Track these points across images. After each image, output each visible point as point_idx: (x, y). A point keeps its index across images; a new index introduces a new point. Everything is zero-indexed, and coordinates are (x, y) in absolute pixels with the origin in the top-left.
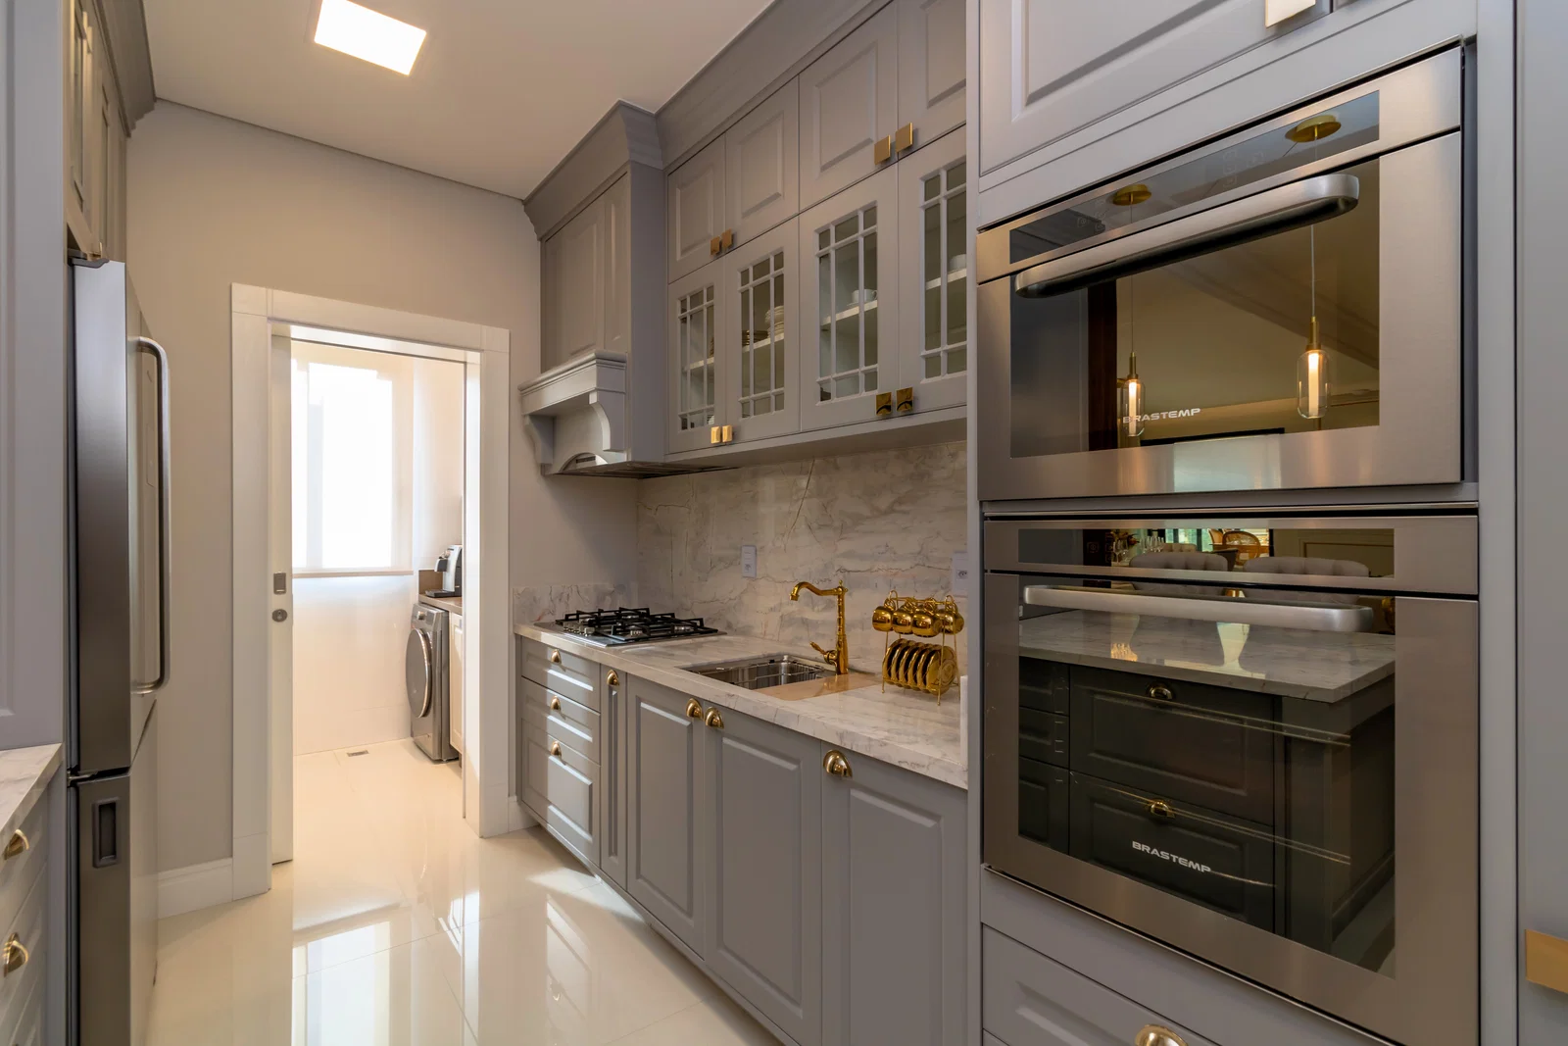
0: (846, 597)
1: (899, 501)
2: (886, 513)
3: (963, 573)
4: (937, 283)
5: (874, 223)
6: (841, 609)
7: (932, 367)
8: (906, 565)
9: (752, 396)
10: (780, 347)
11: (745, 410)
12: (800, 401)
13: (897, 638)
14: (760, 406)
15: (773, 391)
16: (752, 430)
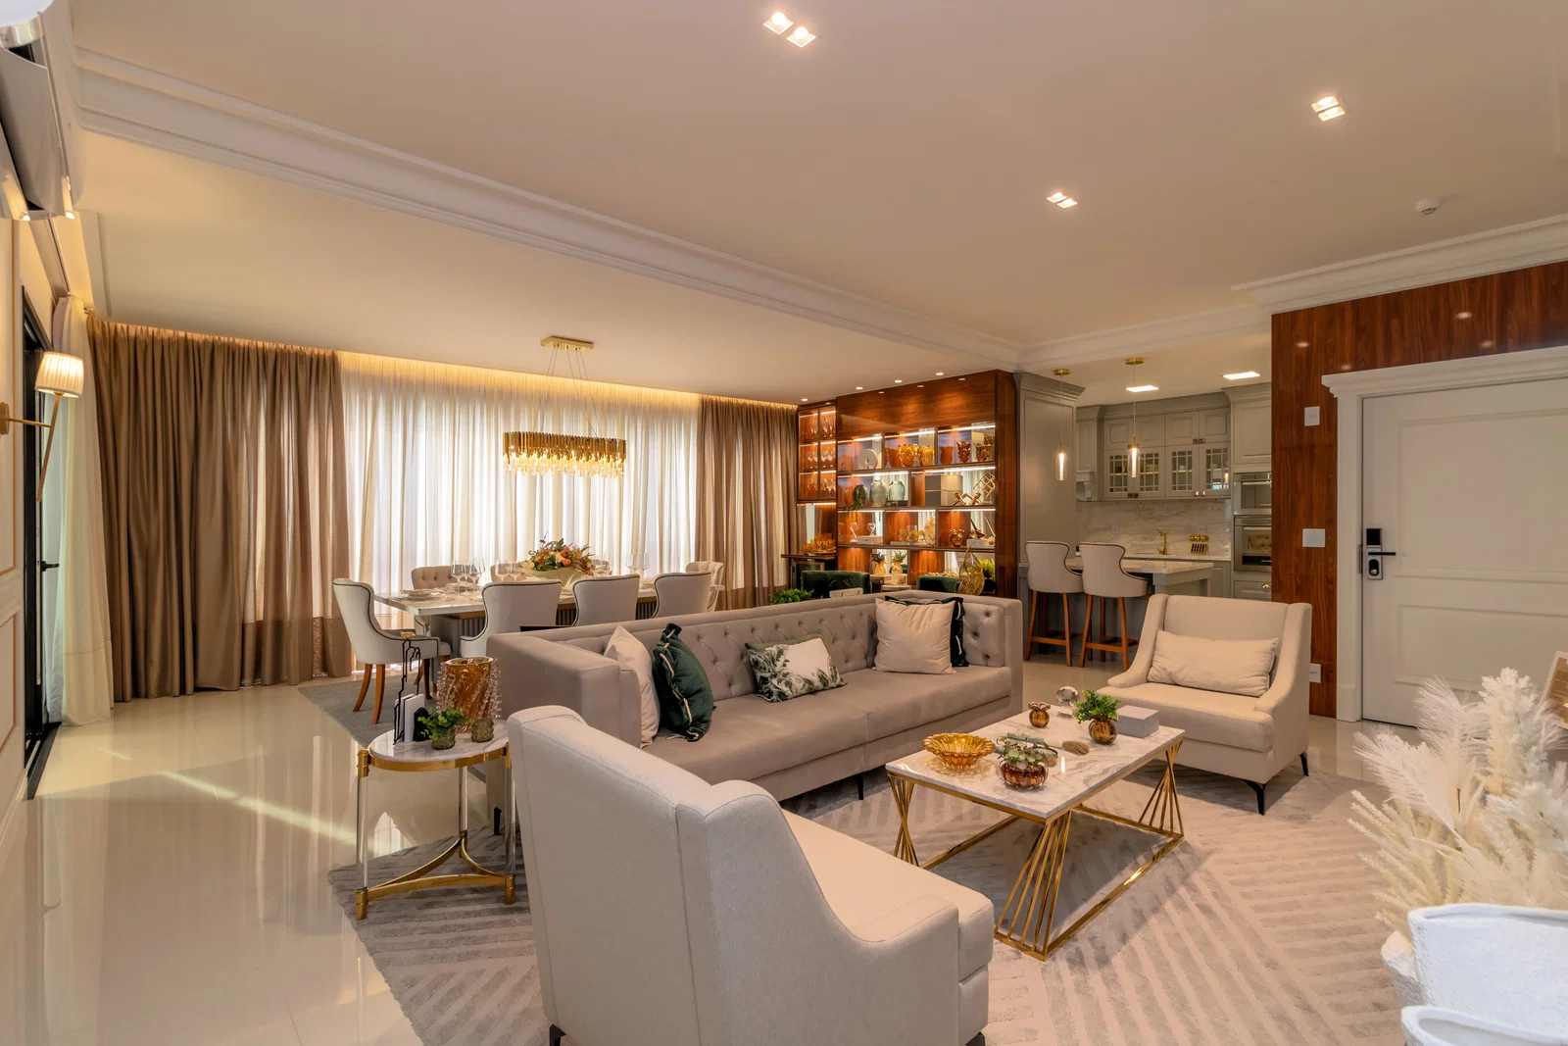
0: (1167, 536)
1: (1180, 512)
3: (1203, 529)
4: (1209, 470)
5: (1191, 454)
6: (1165, 539)
8: (1183, 528)
9: (1145, 486)
10: (1157, 475)
11: (1142, 489)
12: (1165, 489)
13: (1195, 543)
14: (1148, 489)
15: (1154, 486)
16: (1145, 495)
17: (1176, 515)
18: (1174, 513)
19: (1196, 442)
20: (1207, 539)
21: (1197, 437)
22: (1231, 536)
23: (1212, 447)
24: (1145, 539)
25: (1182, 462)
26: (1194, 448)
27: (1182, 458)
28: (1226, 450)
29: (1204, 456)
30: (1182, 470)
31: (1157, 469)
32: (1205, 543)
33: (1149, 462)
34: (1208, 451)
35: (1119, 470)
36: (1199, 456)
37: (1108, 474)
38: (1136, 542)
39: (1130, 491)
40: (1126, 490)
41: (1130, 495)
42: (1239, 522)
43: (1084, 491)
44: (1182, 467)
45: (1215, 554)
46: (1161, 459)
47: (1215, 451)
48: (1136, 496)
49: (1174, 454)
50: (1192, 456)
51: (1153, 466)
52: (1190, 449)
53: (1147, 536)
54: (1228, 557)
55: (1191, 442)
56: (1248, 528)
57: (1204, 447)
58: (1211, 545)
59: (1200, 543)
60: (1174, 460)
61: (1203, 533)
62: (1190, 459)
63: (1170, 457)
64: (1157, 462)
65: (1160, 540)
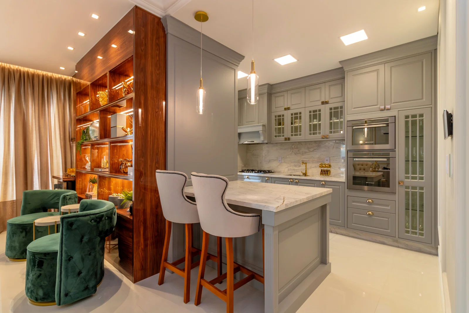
0: (307, 164)
1: (315, 150)
2: (312, 151)
3: (327, 160)
4: (331, 121)
5: (320, 111)
6: (306, 166)
7: (331, 132)
8: (316, 159)
9: (294, 133)
10: (300, 126)
11: (292, 135)
12: (305, 135)
13: (322, 169)
14: (295, 135)
15: (299, 133)
16: (294, 139)
17: (313, 151)
18: (312, 150)
19: (323, 103)
20: (330, 166)
21: (323, 100)
22: (345, 164)
23: (333, 106)
24: (295, 166)
25: (315, 117)
26: (322, 107)
27: (315, 115)
28: (341, 107)
29: (328, 112)
30: (315, 122)
31: (300, 122)
32: (329, 169)
33: (296, 118)
34: (331, 109)
35: (280, 124)
36: (325, 111)
37: (274, 126)
38: (292, 168)
39: (286, 136)
40: (283, 136)
41: (286, 139)
42: (351, 155)
43: (260, 137)
44: (315, 120)
45: (334, 176)
46: (303, 115)
47: (335, 108)
48: (289, 139)
49: (310, 112)
50: (321, 112)
51: (298, 120)
52: (319, 108)
53: (296, 164)
54: (343, 178)
55: (320, 103)
56: (357, 159)
57: (328, 106)
58: (332, 170)
59: (326, 169)
60: (310, 115)
61: (327, 163)
62: (320, 114)
63: (308, 114)
64: (300, 117)
65: (303, 167)
